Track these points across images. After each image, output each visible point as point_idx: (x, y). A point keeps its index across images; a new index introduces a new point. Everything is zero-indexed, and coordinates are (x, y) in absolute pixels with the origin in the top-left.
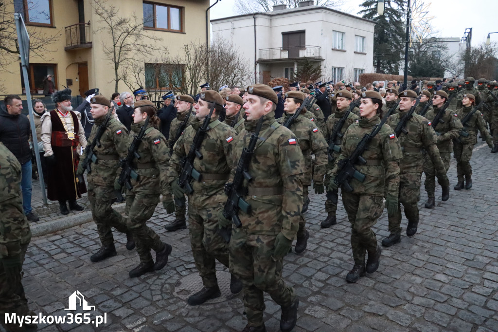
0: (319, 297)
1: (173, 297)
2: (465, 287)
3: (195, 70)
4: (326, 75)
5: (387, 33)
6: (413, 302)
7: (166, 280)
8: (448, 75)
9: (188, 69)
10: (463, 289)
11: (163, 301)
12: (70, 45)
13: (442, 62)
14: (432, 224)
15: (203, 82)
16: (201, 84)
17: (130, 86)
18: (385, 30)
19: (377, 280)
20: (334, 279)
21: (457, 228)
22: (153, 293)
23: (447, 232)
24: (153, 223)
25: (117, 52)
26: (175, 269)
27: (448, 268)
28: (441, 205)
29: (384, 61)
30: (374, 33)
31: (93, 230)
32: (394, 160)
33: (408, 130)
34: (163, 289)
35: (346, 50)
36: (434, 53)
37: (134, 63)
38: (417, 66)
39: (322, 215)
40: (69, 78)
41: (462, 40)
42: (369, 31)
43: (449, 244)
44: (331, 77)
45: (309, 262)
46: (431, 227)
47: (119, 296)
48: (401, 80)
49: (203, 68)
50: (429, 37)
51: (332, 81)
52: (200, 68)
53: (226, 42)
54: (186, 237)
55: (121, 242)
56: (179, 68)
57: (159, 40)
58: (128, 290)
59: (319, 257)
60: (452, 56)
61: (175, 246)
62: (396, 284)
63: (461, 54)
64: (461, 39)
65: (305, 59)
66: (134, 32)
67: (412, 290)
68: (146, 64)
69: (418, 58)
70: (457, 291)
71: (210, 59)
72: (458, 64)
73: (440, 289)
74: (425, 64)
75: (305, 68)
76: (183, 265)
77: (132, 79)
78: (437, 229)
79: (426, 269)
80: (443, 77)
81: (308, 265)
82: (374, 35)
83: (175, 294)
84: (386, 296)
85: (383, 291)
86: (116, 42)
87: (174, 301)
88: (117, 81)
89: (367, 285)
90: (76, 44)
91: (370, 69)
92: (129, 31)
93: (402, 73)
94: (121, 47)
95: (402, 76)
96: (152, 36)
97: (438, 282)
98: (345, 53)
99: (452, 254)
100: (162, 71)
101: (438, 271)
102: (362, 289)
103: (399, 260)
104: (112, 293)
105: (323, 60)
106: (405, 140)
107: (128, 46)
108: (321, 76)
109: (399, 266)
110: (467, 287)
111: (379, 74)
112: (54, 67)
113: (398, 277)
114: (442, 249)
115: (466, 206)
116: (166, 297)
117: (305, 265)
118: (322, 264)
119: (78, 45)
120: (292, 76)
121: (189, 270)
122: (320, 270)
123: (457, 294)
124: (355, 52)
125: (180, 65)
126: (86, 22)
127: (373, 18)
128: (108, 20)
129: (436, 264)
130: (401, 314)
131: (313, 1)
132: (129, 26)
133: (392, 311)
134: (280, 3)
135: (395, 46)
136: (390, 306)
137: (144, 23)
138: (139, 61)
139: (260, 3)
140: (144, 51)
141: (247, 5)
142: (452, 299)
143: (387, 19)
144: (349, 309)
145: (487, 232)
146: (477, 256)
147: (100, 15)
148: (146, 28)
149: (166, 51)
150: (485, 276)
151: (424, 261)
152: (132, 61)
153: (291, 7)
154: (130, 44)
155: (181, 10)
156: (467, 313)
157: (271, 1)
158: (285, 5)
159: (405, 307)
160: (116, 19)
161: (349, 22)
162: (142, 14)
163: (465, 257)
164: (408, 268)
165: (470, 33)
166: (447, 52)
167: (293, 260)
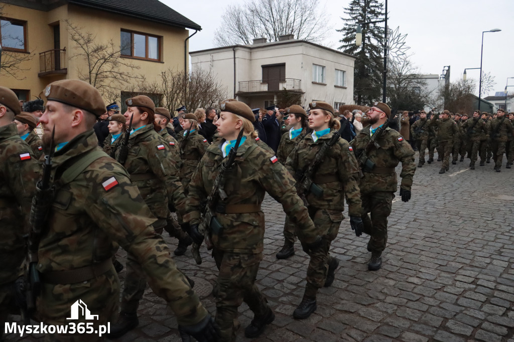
0: (290, 298)
2: (437, 288)
3: (172, 97)
5: (367, 69)
6: (385, 301)
8: (427, 110)
9: (165, 96)
10: (435, 289)
12: (44, 71)
13: (421, 98)
14: (407, 236)
18: (366, 66)
19: (350, 283)
21: (431, 239)
23: (421, 242)
25: (93, 79)
27: (421, 272)
28: (417, 221)
29: (365, 96)
30: (355, 68)
35: (326, 83)
36: (414, 89)
37: (110, 90)
38: (398, 101)
41: (441, 78)
42: (349, 65)
43: (423, 253)
45: (281, 268)
46: (406, 239)
50: (408, 74)
53: (204, 73)
57: (137, 68)
59: (292, 264)
60: (431, 92)
62: (368, 286)
63: (439, 90)
64: (440, 76)
65: (285, 91)
66: (111, 59)
67: (385, 291)
69: (398, 93)
70: (427, 292)
72: (438, 100)
73: (413, 290)
74: (405, 98)
75: (284, 99)
78: (412, 240)
79: (400, 273)
82: (354, 70)
84: (358, 296)
85: (356, 292)
86: (91, 69)
89: (340, 287)
90: (51, 70)
91: (350, 102)
92: (106, 57)
94: (97, 74)
96: (129, 64)
97: (410, 284)
98: (325, 87)
99: (426, 260)
101: (412, 275)
102: (334, 290)
105: (303, 93)
107: (105, 74)
110: (440, 287)
111: (359, 106)
112: (27, 93)
113: (371, 280)
114: (417, 256)
115: (441, 221)
117: (278, 271)
118: (295, 269)
122: (292, 275)
123: (429, 293)
124: (335, 86)
125: (157, 94)
126: (62, 48)
127: (353, 53)
128: (85, 47)
129: (409, 269)
130: (373, 311)
131: (293, 36)
132: (105, 53)
133: (364, 309)
134: (260, 37)
135: (376, 81)
136: (362, 305)
137: (122, 50)
138: (115, 88)
139: (240, 37)
140: (121, 78)
141: (227, 39)
142: (424, 298)
143: (368, 55)
144: (321, 308)
145: (461, 242)
146: (450, 262)
147: (76, 40)
148: (123, 56)
149: (143, 80)
150: (457, 279)
151: (397, 266)
152: (108, 88)
153: (272, 41)
154: (106, 72)
155: (160, 39)
156: (438, 309)
157: (252, 35)
158: (266, 39)
159: (377, 305)
160: (92, 46)
161: (329, 56)
162: (120, 42)
163: (439, 263)
164: (382, 273)
165: (448, 71)
166: (426, 88)
167: (265, 266)
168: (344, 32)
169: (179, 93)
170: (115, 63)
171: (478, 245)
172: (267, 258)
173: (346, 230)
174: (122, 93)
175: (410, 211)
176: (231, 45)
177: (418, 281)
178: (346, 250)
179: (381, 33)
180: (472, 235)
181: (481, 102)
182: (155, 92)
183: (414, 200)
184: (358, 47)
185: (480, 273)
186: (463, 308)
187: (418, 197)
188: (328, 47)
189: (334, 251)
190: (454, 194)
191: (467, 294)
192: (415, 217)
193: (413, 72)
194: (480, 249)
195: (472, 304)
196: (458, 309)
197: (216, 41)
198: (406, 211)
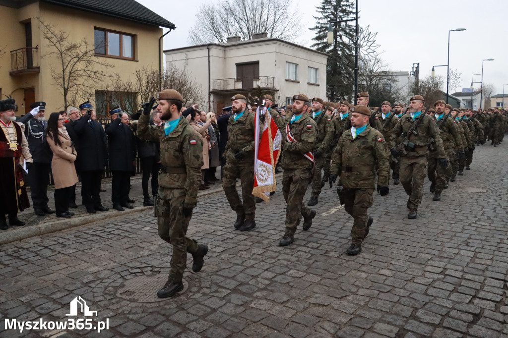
0: (265, 293)
1: (117, 297)
4: (280, 105)
5: (339, 66)
6: (357, 293)
7: (110, 283)
10: (406, 280)
11: (106, 301)
12: (16, 70)
13: (392, 94)
14: (379, 229)
18: (338, 63)
19: (323, 276)
20: (281, 277)
21: (402, 232)
22: (95, 295)
23: (392, 235)
24: (99, 236)
25: (67, 78)
26: (119, 273)
27: (392, 264)
28: (389, 214)
29: (337, 93)
30: (327, 66)
31: (35, 243)
34: (106, 292)
35: (299, 81)
36: (385, 86)
37: (84, 89)
39: (272, 225)
41: (410, 75)
42: (321, 63)
43: (394, 245)
45: (256, 264)
46: (378, 232)
47: (58, 299)
50: (379, 71)
53: (179, 72)
54: (132, 247)
55: (65, 253)
56: (131, 96)
57: (111, 66)
58: (68, 293)
60: (401, 88)
61: (121, 254)
62: (342, 279)
63: (409, 86)
64: (409, 73)
65: (259, 89)
66: (85, 57)
67: (358, 283)
69: (370, 90)
72: (408, 96)
73: (384, 282)
74: (376, 95)
76: (128, 270)
78: (383, 233)
79: (371, 266)
81: (255, 266)
82: (327, 68)
83: (118, 295)
84: (331, 289)
85: (329, 286)
86: (65, 67)
87: (117, 301)
89: (313, 281)
92: (80, 56)
93: (353, 103)
94: (70, 73)
96: (103, 62)
97: (382, 276)
98: (299, 84)
99: (397, 253)
100: (113, 97)
101: (383, 267)
102: (308, 284)
103: (346, 260)
104: (51, 296)
105: (277, 91)
107: (78, 72)
109: (345, 265)
110: (410, 278)
111: (331, 102)
113: (344, 273)
114: (388, 249)
116: (109, 298)
117: (253, 266)
118: (269, 265)
119: (24, 69)
121: (133, 274)
122: (267, 270)
123: (400, 285)
124: (308, 84)
125: (132, 93)
126: (34, 45)
127: (325, 51)
128: (58, 45)
129: (380, 261)
130: (346, 304)
131: (267, 34)
132: (79, 51)
133: (337, 302)
134: (234, 36)
135: (348, 79)
136: (335, 298)
137: (96, 48)
138: (89, 87)
139: (214, 35)
140: (95, 77)
141: (201, 37)
142: (395, 289)
143: (340, 52)
144: (294, 301)
145: (430, 234)
146: (420, 254)
147: (48, 39)
148: (97, 55)
149: (117, 78)
150: (426, 269)
151: (370, 259)
152: (82, 87)
153: (246, 39)
154: (80, 70)
155: (134, 37)
156: (409, 300)
157: (226, 34)
158: (240, 38)
159: (350, 298)
160: (65, 44)
161: (302, 54)
162: (94, 40)
163: (409, 255)
164: (354, 265)
165: (418, 68)
166: (397, 85)
167: (239, 262)
168: (316, 31)
169: (154, 91)
170: (89, 62)
171: (447, 237)
172: (242, 254)
173: (319, 225)
174: (97, 91)
175: (381, 205)
176: (205, 43)
177: (390, 273)
178: (319, 245)
179: (353, 32)
180: (441, 227)
181: (449, 98)
182: (130, 91)
184: (330, 45)
185: (448, 263)
186: (433, 298)
188: (301, 45)
189: (307, 246)
191: (436, 284)
192: (386, 210)
193: (383, 69)
194: (448, 240)
195: (441, 294)
196: (427, 299)
197: (191, 40)
198: (378, 205)
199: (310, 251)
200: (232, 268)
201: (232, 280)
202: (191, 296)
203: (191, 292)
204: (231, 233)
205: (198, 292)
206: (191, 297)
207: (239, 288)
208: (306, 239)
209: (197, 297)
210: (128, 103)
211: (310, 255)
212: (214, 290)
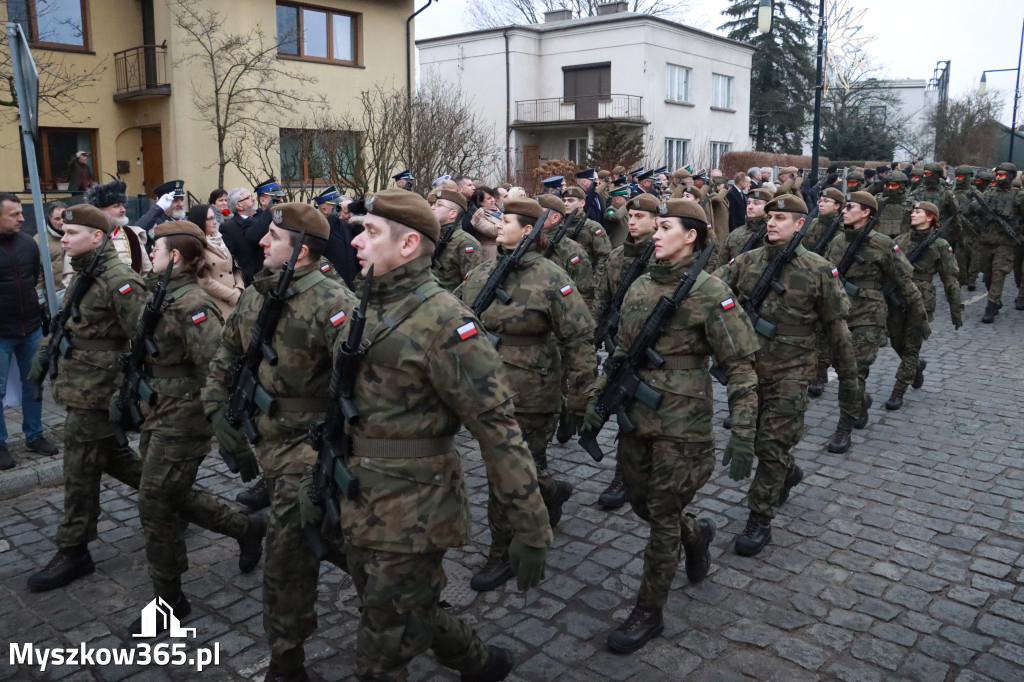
1: (336, 611)
2: (933, 589)
3: (383, 142)
4: (653, 154)
5: (777, 70)
6: (828, 620)
8: (901, 156)
9: (368, 141)
10: (929, 593)
12: (125, 91)
13: (889, 130)
14: (868, 459)
15: (400, 168)
16: (396, 172)
17: (248, 176)
18: (774, 64)
19: (755, 575)
21: (917, 468)
23: (897, 476)
25: (223, 106)
27: (900, 550)
28: (886, 421)
29: (772, 125)
30: (752, 70)
32: (741, 357)
33: (786, 286)
35: (693, 103)
36: (874, 112)
37: (258, 128)
38: (839, 136)
40: (123, 159)
41: (929, 85)
42: (740, 65)
43: (902, 501)
44: (663, 159)
45: (615, 539)
46: (866, 466)
47: (223, 608)
48: (806, 165)
49: (400, 139)
50: (863, 79)
51: (665, 167)
52: (394, 138)
53: (447, 87)
56: (351, 139)
57: (311, 81)
59: (637, 528)
60: (909, 118)
62: (794, 583)
63: (927, 113)
64: (927, 82)
65: (610, 121)
66: (259, 64)
67: (827, 595)
68: (281, 130)
69: (841, 122)
70: (918, 598)
71: (414, 120)
72: (922, 134)
73: (884, 593)
74: (855, 132)
75: (609, 139)
77: (253, 161)
78: (878, 470)
79: (855, 552)
80: (892, 159)
82: (752, 74)
83: (339, 604)
84: (773, 608)
85: (768, 598)
86: (219, 84)
87: (338, 620)
88: (223, 165)
89: (735, 585)
90: (138, 88)
91: (743, 144)
92: (248, 61)
93: (807, 151)
94: (230, 96)
95: (807, 157)
96: (295, 73)
97: (878, 579)
98: (692, 110)
99: (908, 520)
100: (315, 145)
101: (880, 557)
102: (723, 593)
103: (800, 535)
105: (647, 124)
106: (779, 308)
107: (246, 94)
108: (642, 156)
109: (800, 547)
110: (939, 588)
111: (762, 153)
112: (90, 135)
113: (797, 569)
114: (889, 511)
115: (937, 424)
116: (321, 610)
117: (608, 545)
119: (141, 90)
120: (583, 157)
123: (917, 603)
124: (712, 109)
126: (159, 41)
127: (748, 38)
128: (205, 39)
129: (874, 542)
130: (804, 645)
131: (626, 4)
132: (246, 52)
133: (786, 640)
134: (559, 8)
135: (794, 95)
136: (782, 629)
137: (280, 44)
138: (268, 124)
139: (518, 6)
140: (278, 102)
141: (491, 11)
142: (908, 614)
143: (779, 41)
144: (697, 635)
145: (980, 476)
146: (958, 526)
147: (186, 27)
148: (282, 56)
149: (323, 105)
150: (974, 567)
151: (850, 536)
152: (253, 123)
153: (583, 16)
154: (249, 90)
155: (356, 20)
156: (938, 642)
157: (542, 3)
158: (571, 12)
159: (812, 630)
160: (219, 37)
161: (699, 47)
162: (275, 27)
163: (934, 528)
164: (819, 550)
165: (946, 71)
166: (899, 110)
167: (582, 534)
172: (586, 514)
176: (499, 24)
177: (894, 573)
180: (1002, 459)
181: (1015, 137)
183: (878, 371)
186: (990, 641)
187: (887, 363)
188: (697, 27)
189: (720, 497)
190: (961, 355)
193: (872, 75)
195: (1009, 630)
197: (469, 16)
199: (726, 510)
200: (567, 549)
201: (568, 579)
202: (486, 612)
203: (485, 603)
204: (561, 459)
205: (499, 604)
206: (486, 616)
207: (584, 597)
208: (718, 481)
209: (498, 616)
210: (346, 160)
211: (726, 521)
212: (532, 602)
